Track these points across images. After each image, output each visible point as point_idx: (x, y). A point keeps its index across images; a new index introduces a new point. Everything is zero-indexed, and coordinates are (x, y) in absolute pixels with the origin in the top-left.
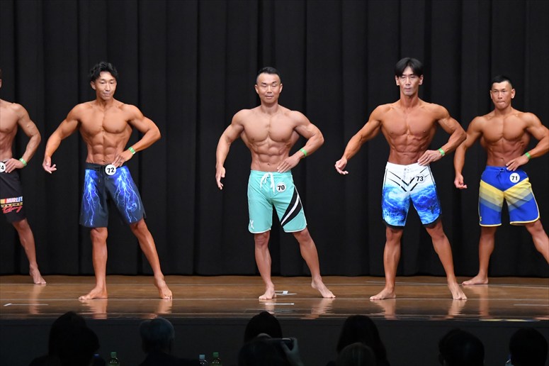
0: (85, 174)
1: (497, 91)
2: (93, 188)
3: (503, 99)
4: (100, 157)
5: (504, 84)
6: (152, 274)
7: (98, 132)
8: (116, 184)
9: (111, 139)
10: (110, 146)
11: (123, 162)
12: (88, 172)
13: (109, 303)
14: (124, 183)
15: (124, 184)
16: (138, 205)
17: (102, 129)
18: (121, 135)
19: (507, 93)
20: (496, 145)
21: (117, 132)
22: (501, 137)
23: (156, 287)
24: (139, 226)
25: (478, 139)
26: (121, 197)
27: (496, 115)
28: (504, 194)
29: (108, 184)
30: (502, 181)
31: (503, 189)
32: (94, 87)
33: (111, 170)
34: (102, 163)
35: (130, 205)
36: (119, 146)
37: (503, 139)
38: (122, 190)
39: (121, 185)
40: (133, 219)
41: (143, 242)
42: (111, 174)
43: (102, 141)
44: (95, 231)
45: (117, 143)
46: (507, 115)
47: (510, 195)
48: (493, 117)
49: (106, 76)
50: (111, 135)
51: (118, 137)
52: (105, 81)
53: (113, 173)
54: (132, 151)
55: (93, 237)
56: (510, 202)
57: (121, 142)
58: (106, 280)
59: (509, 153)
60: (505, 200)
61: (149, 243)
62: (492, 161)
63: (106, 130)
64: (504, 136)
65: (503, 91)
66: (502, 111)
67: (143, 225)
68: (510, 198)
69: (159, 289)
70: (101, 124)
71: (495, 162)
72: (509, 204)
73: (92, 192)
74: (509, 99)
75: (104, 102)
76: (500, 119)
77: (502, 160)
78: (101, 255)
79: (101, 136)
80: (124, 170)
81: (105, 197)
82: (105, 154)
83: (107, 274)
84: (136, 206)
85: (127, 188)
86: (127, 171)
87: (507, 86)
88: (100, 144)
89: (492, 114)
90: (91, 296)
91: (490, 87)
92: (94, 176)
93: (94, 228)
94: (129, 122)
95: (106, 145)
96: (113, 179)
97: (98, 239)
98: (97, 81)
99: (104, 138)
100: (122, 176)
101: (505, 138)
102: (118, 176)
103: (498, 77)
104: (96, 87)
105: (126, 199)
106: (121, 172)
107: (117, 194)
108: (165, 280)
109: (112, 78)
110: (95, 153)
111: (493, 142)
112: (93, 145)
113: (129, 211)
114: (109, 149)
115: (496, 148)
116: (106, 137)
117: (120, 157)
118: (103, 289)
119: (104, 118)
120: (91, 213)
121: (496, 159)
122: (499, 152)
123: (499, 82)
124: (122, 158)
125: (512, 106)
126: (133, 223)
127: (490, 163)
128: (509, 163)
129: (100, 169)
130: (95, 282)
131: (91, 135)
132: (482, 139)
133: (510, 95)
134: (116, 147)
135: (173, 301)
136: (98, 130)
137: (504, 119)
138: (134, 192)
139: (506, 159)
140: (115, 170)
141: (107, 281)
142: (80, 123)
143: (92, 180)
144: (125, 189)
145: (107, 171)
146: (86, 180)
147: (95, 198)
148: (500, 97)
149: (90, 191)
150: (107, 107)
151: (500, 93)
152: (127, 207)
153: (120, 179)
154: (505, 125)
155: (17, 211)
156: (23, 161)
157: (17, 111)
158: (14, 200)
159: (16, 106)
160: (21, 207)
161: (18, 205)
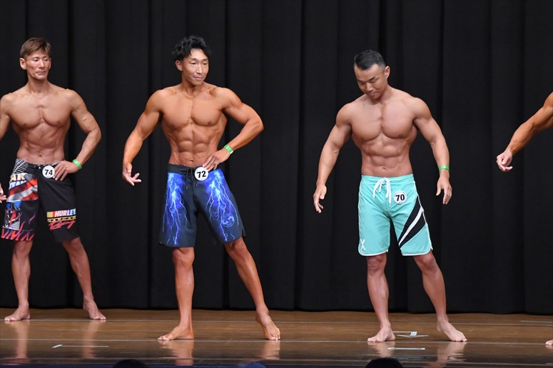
0: (167, 179)
2: (178, 196)
4: (188, 155)
6: (253, 308)
7: (185, 125)
8: (207, 192)
9: (202, 133)
10: (201, 142)
11: (217, 163)
12: (171, 176)
13: (196, 345)
14: (217, 190)
15: (218, 192)
16: (235, 218)
17: (191, 121)
18: (215, 127)
21: (209, 125)
23: (259, 325)
24: (236, 247)
26: (214, 209)
29: (197, 192)
32: (180, 68)
33: (202, 174)
34: (190, 164)
35: (226, 219)
36: (212, 141)
38: (216, 199)
39: (214, 194)
40: (229, 237)
41: (241, 266)
42: (202, 179)
43: (190, 136)
44: (178, 252)
45: (210, 138)
49: (198, 55)
50: (202, 129)
51: (211, 131)
52: (196, 61)
53: (205, 178)
54: (229, 150)
55: (175, 258)
57: (214, 138)
58: (192, 315)
61: (249, 267)
63: (196, 122)
67: (241, 245)
69: (263, 326)
70: (189, 115)
73: (177, 201)
75: (193, 87)
78: (186, 283)
79: (189, 130)
80: (217, 174)
81: (193, 208)
82: (194, 152)
83: (195, 307)
84: (233, 220)
85: (222, 197)
86: (221, 175)
88: (188, 139)
90: (174, 335)
92: (180, 181)
93: (178, 248)
94: (224, 111)
95: (196, 141)
96: (204, 185)
97: (182, 262)
98: (186, 60)
99: (193, 133)
100: (216, 182)
102: (211, 182)
104: (184, 67)
105: (221, 212)
106: (215, 176)
107: (209, 205)
108: (270, 315)
109: (205, 57)
110: (181, 150)
112: (178, 141)
113: (224, 227)
114: (201, 146)
116: (195, 130)
117: (213, 157)
118: (189, 326)
119: (193, 107)
120: (175, 229)
124: (216, 159)
126: (228, 243)
129: (188, 173)
130: (178, 317)
131: (175, 129)
134: (207, 143)
135: (281, 343)
136: (186, 122)
138: (230, 202)
140: (207, 174)
141: (194, 317)
142: (162, 114)
143: (176, 187)
144: (219, 198)
145: (197, 175)
146: (170, 186)
147: (180, 210)
149: (174, 201)
150: (195, 93)
152: (222, 221)
153: (213, 185)
155: (69, 227)
156: (77, 163)
157: (71, 99)
158: (64, 213)
159: (69, 93)
160: (74, 222)
161: (70, 219)
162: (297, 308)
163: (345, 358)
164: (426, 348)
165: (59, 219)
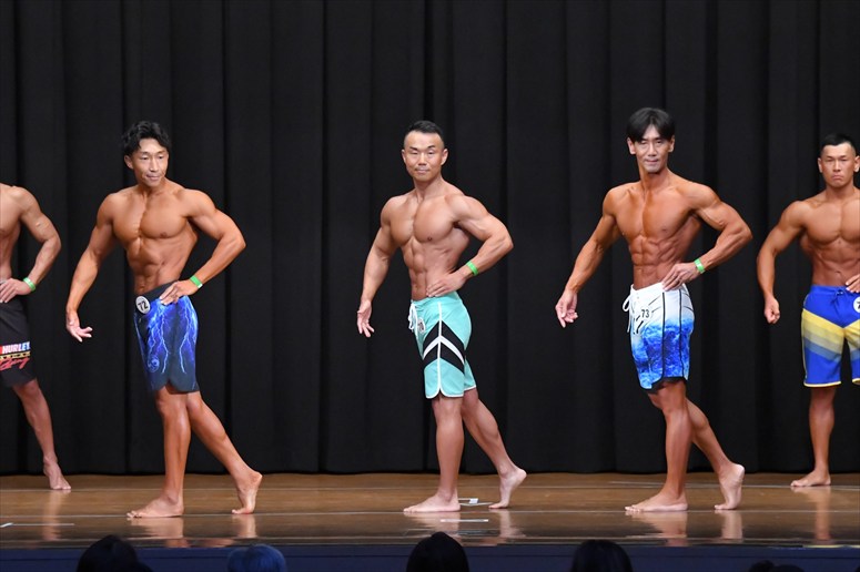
1: (832, 159)
3: (842, 173)
4: (140, 280)
5: (843, 148)
7: (134, 238)
10: (150, 262)
11: (180, 294)
17: (140, 233)
19: (848, 163)
20: (829, 249)
22: (838, 237)
25: (797, 239)
27: (828, 200)
28: (845, 332)
30: (842, 309)
31: (843, 324)
32: (130, 165)
33: (143, 306)
37: (840, 239)
42: (144, 311)
46: (846, 200)
47: (855, 334)
48: (823, 202)
52: (148, 155)
56: (854, 344)
59: (850, 263)
60: (846, 341)
62: (822, 277)
63: (146, 234)
64: (842, 234)
65: (842, 159)
66: (839, 191)
68: (855, 339)
71: (827, 278)
72: (852, 348)
74: (851, 173)
76: (835, 207)
77: (839, 275)
79: (136, 246)
82: (145, 275)
87: (847, 152)
88: (135, 258)
89: (821, 197)
91: (817, 152)
95: (145, 260)
98: (135, 155)
101: (844, 238)
103: (832, 137)
111: (823, 243)
114: (149, 267)
115: (828, 254)
116: (144, 247)
119: (144, 215)
121: (830, 273)
122: (835, 261)
123: (836, 144)
124: (179, 290)
125: (855, 185)
127: (819, 280)
128: (851, 281)
132: (805, 239)
133: (853, 166)
137: (843, 207)
139: (845, 274)
148: (837, 168)
151: (837, 163)
154: (843, 215)
155: (21, 367)
156: (29, 283)
157: (19, 200)
158: (14, 348)
159: (18, 192)
160: (27, 360)
161: (22, 355)
162: (322, 470)
163: (385, 534)
164: (490, 519)
165: (8, 356)
